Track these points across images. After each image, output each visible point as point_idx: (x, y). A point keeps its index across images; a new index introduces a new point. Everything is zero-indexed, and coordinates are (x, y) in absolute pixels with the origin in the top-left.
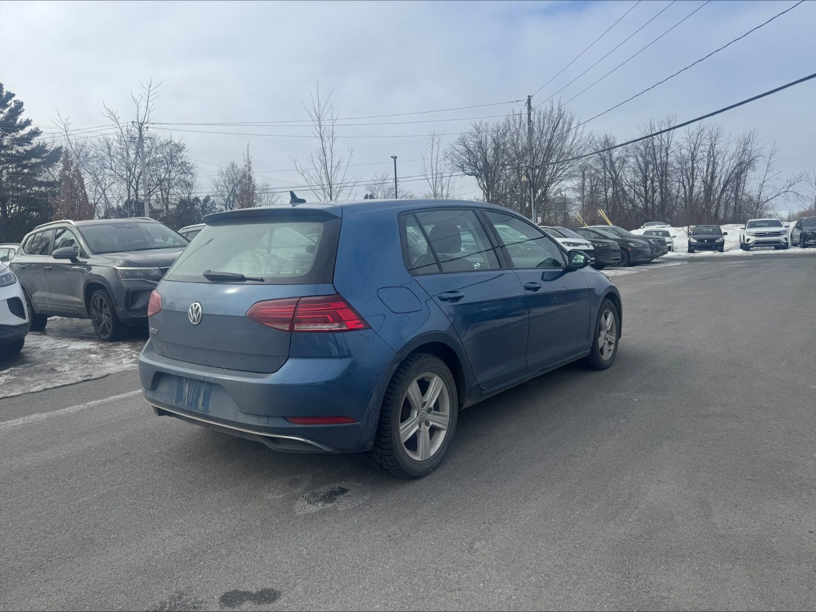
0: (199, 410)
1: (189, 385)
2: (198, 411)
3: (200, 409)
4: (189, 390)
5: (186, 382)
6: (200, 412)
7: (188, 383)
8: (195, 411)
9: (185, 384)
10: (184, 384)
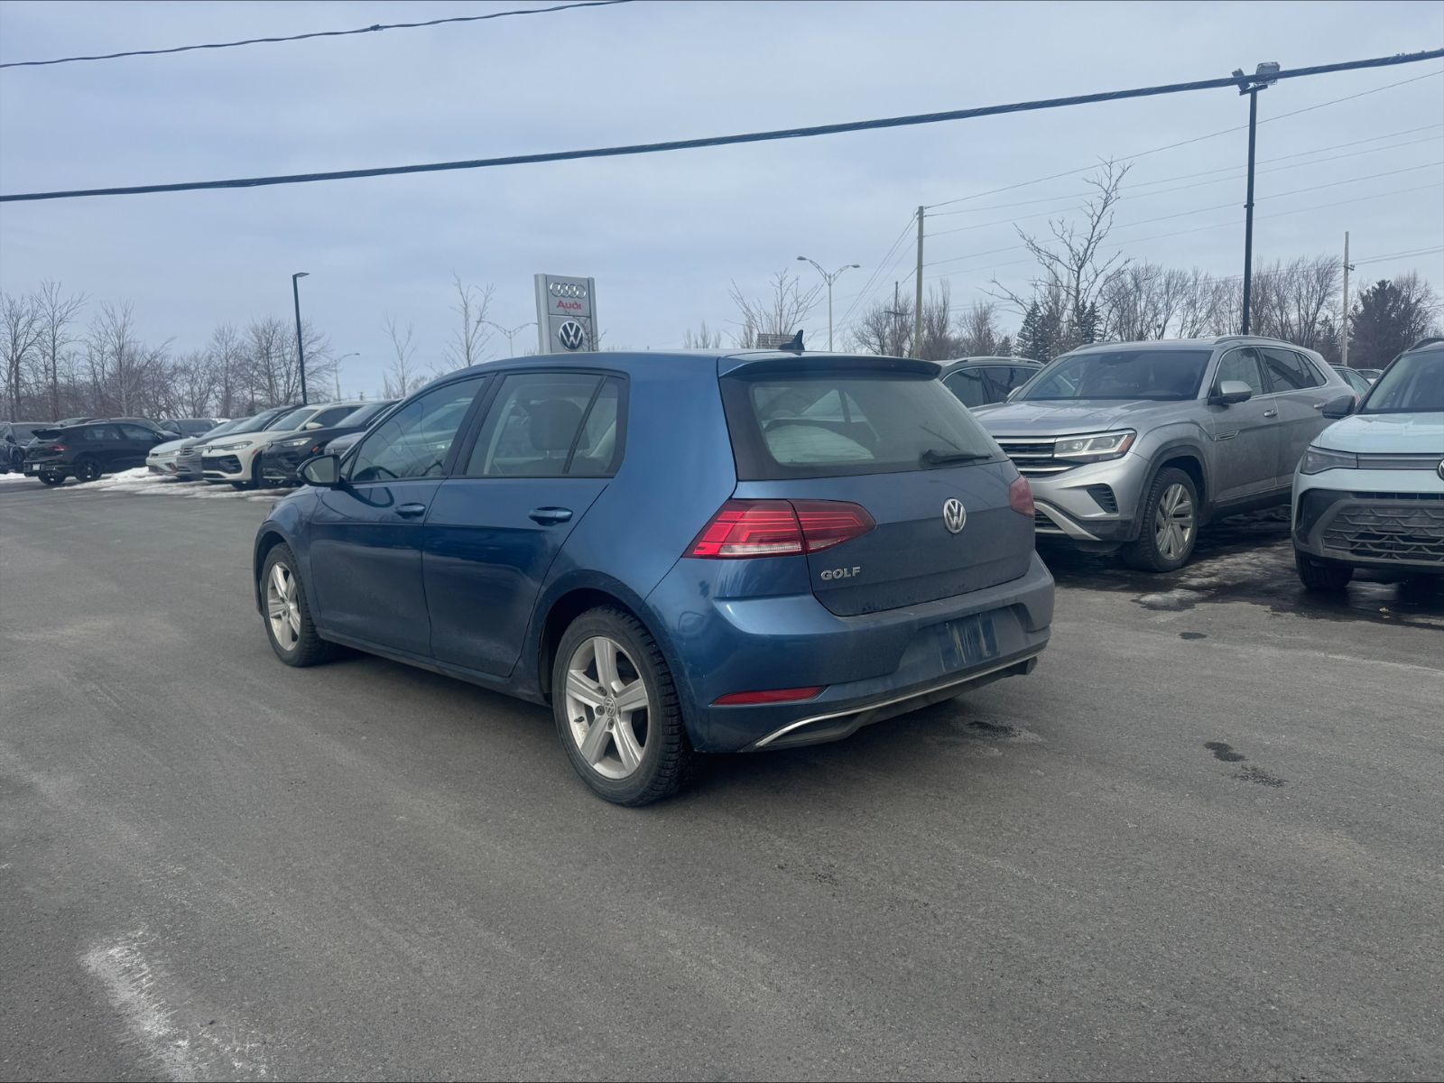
0: (986, 658)
1: (959, 631)
2: (985, 661)
3: (987, 655)
4: (961, 636)
5: (951, 628)
6: (988, 660)
7: (955, 628)
8: (982, 662)
9: (952, 632)
10: (949, 632)
